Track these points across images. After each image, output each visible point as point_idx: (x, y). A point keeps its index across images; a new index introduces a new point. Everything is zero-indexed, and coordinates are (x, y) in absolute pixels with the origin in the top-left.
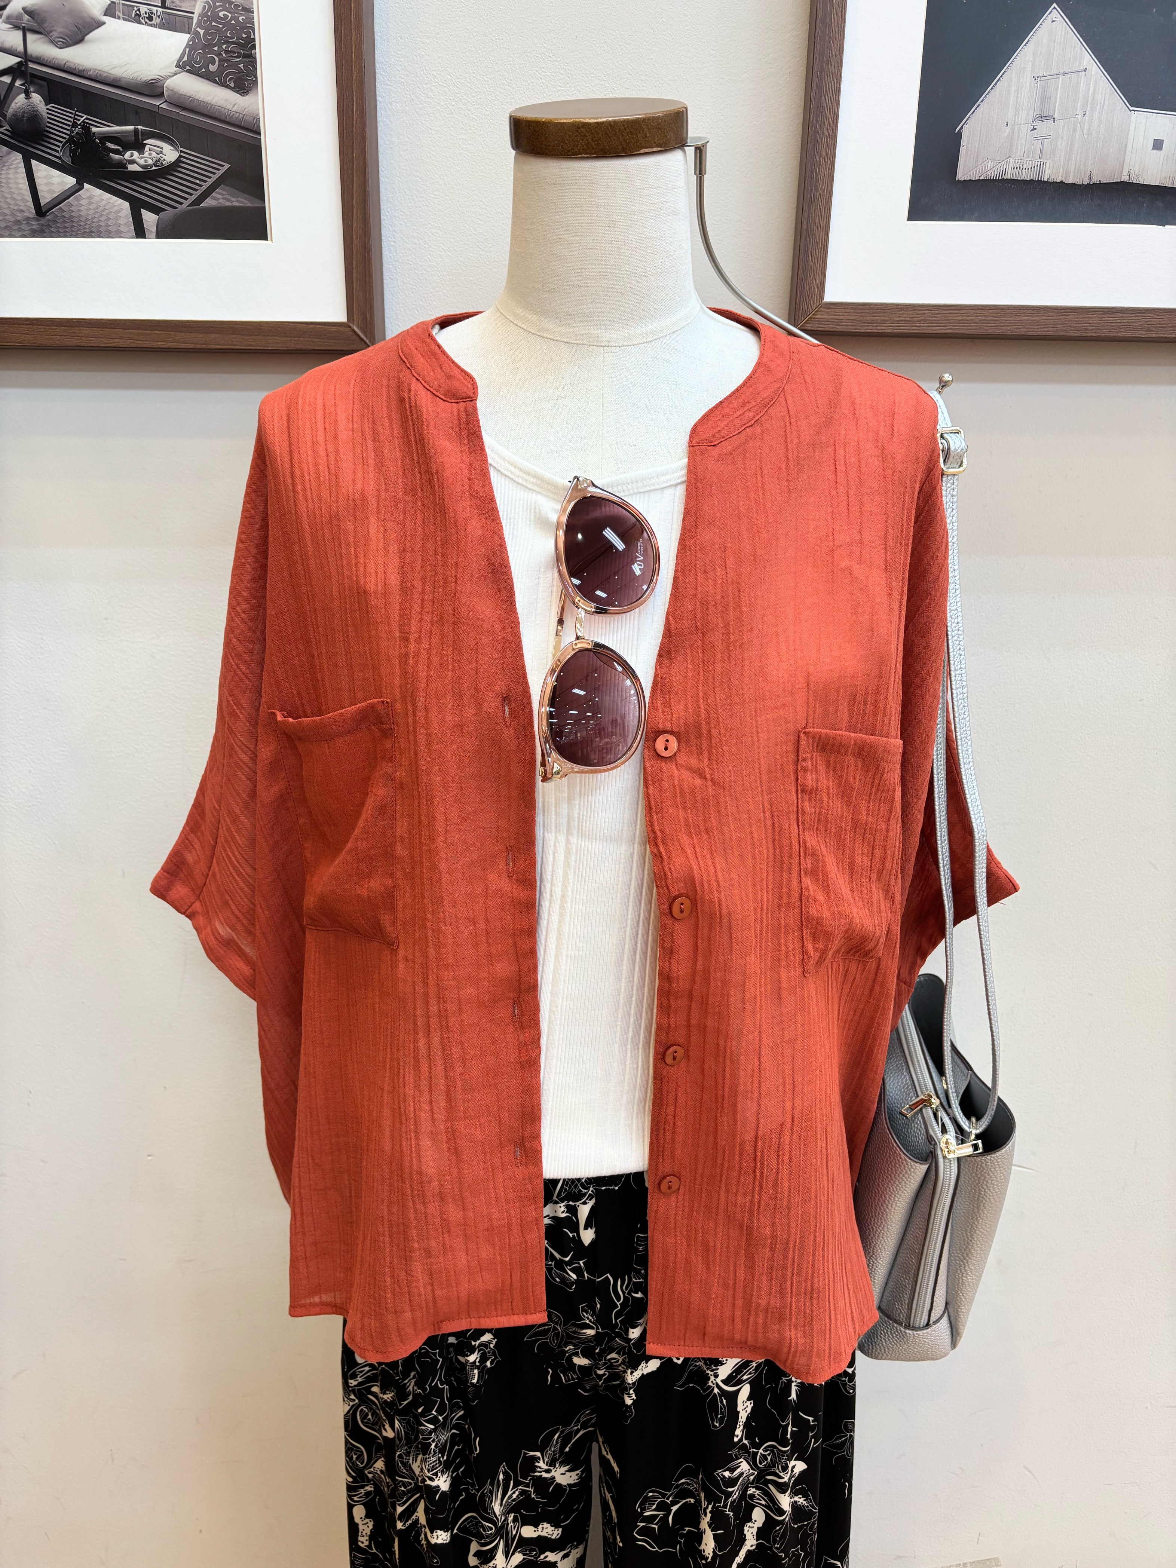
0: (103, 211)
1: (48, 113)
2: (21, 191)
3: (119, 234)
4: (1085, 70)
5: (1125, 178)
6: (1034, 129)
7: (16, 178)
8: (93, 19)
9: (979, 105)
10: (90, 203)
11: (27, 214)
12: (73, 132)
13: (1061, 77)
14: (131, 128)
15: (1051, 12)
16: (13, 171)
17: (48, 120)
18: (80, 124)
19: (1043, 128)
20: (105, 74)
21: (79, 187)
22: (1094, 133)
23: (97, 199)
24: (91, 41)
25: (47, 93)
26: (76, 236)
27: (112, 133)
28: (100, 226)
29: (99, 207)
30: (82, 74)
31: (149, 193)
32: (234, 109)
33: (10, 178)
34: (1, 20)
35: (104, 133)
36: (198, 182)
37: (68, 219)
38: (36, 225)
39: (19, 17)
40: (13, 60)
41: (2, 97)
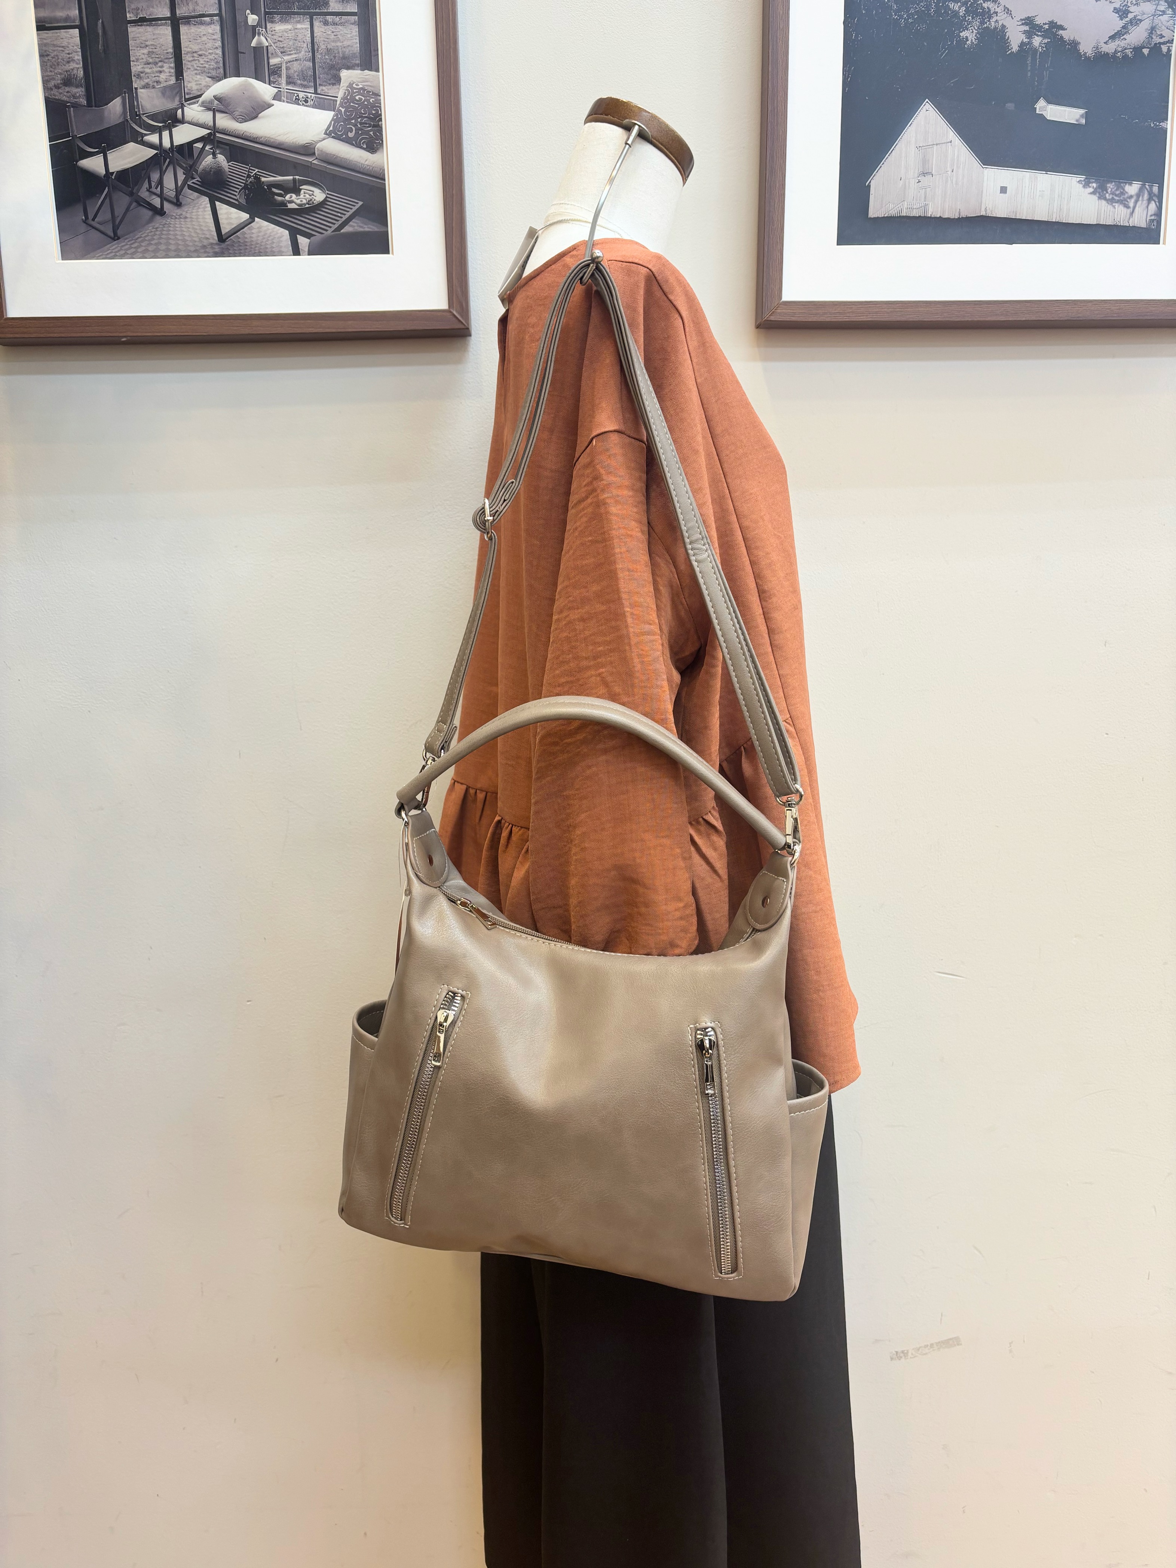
0: (269, 237)
1: (229, 168)
2: (207, 224)
3: (280, 253)
4: (951, 142)
5: (983, 213)
6: (919, 182)
7: (204, 215)
8: (265, 102)
9: (881, 167)
10: (259, 232)
11: (211, 241)
12: (247, 181)
13: (935, 146)
14: (291, 178)
15: (925, 104)
16: (202, 210)
17: (230, 173)
18: (253, 176)
19: (925, 180)
21: (252, 220)
22: (960, 184)
23: (265, 228)
24: (262, 117)
25: (229, 154)
26: (249, 256)
27: (276, 182)
28: (267, 248)
29: (265, 235)
30: (255, 140)
31: (303, 224)
32: (366, 163)
33: (199, 214)
34: (197, 105)
35: (271, 181)
36: (339, 215)
37: (243, 243)
38: (217, 249)
39: (211, 102)
40: (205, 132)
41: (195, 159)
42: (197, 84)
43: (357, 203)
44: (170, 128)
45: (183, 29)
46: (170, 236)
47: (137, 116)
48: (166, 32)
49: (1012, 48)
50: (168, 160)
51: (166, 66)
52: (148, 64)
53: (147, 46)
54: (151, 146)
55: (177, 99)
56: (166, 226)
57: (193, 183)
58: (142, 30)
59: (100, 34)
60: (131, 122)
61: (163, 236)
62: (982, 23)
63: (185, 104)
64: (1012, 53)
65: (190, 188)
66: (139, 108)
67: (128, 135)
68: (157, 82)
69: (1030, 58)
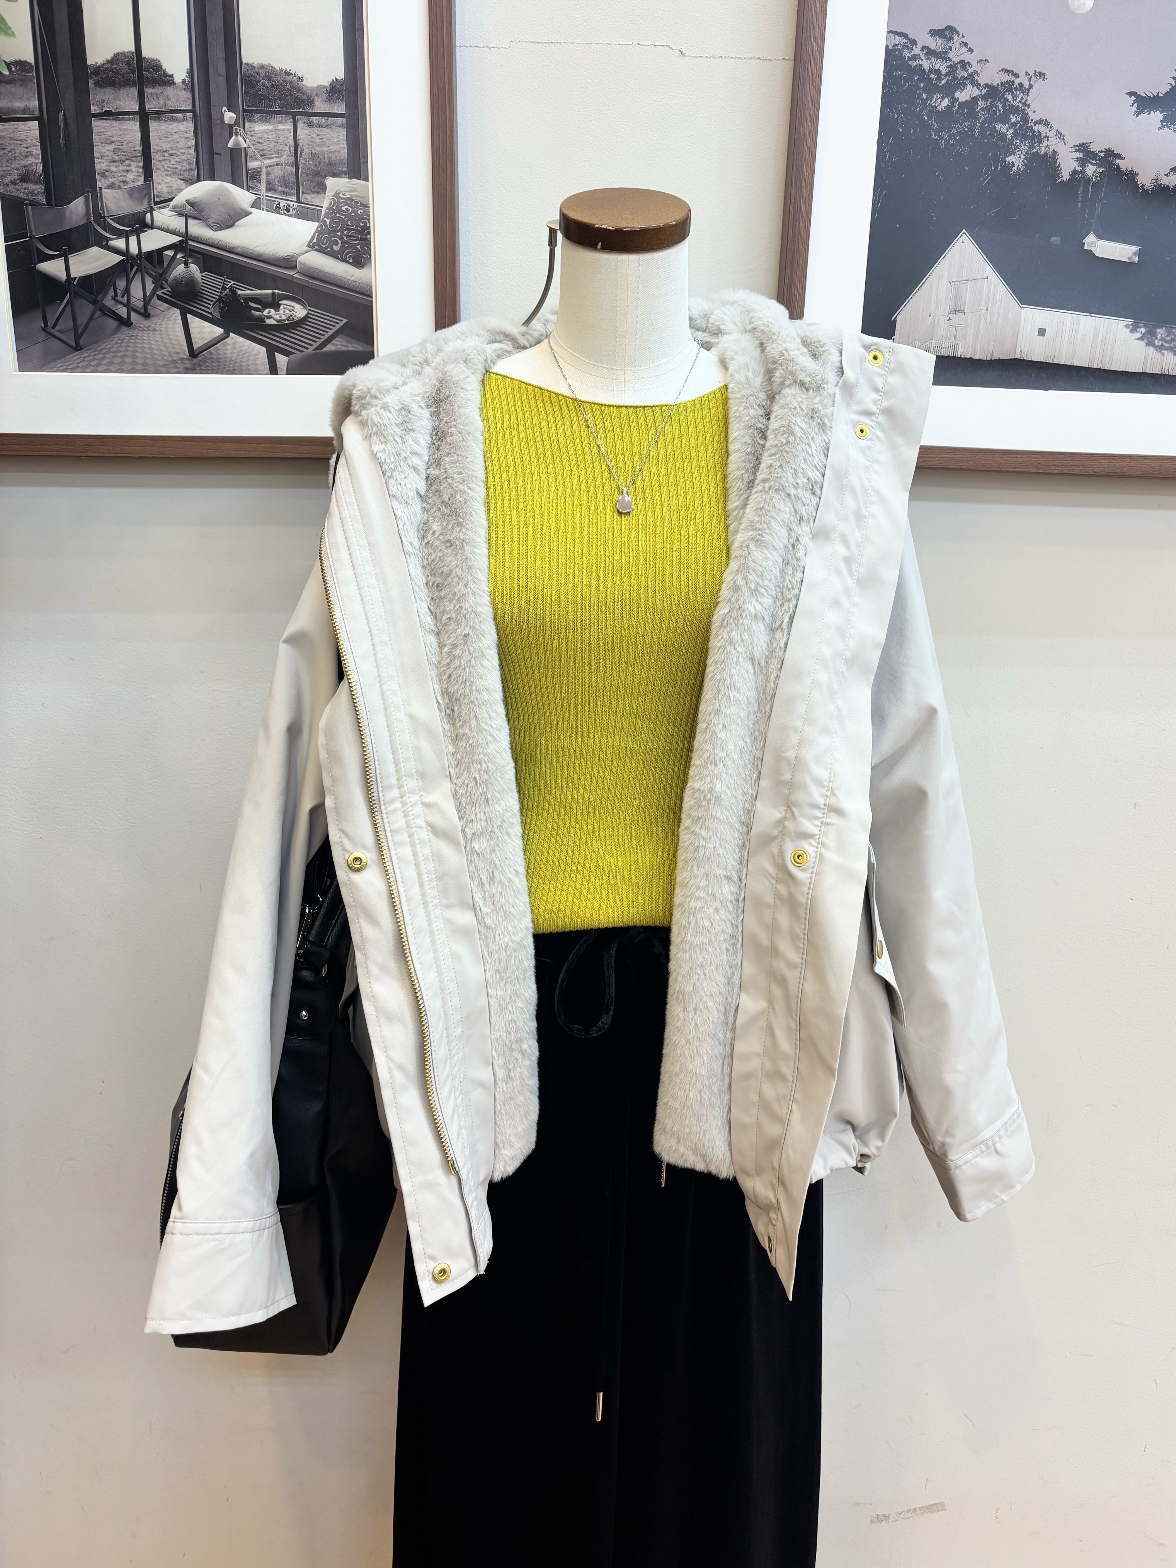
0: (244, 354)
1: (202, 279)
2: (178, 339)
3: (257, 372)
4: (987, 277)
5: (1018, 356)
6: (950, 320)
7: (174, 328)
8: (242, 210)
9: (909, 301)
10: (234, 348)
11: (182, 356)
12: (222, 293)
13: (970, 282)
14: (270, 291)
15: (962, 235)
16: (172, 322)
17: (203, 284)
18: (228, 288)
19: (957, 318)
20: (250, 251)
21: (226, 335)
22: (994, 323)
23: (240, 345)
24: (240, 226)
25: (202, 264)
26: (221, 373)
27: (254, 295)
28: (241, 366)
29: (241, 351)
30: (231, 250)
31: (282, 341)
32: (352, 278)
33: (169, 326)
34: (168, 209)
35: (248, 295)
36: (321, 332)
37: (216, 359)
38: (188, 364)
39: (183, 207)
40: (176, 239)
41: (165, 266)
42: (167, 187)
43: (341, 320)
44: (137, 233)
45: (153, 125)
46: (137, 349)
47: (101, 218)
48: (133, 128)
49: (1062, 177)
50: (135, 267)
51: (134, 164)
52: (114, 162)
53: (112, 142)
54: (116, 251)
55: (146, 201)
56: (134, 338)
57: (163, 293)
58: (108, 125)
59: (62, 127)
60: (95, 224)
61: (130, 349)
62: (1031, 147)
63: (154, 207)
64: (1062, 182)
65: (160, 298)
66: (103, 209)
67: (92, 238)
68: (123, 182)
69: (1081, 188)
